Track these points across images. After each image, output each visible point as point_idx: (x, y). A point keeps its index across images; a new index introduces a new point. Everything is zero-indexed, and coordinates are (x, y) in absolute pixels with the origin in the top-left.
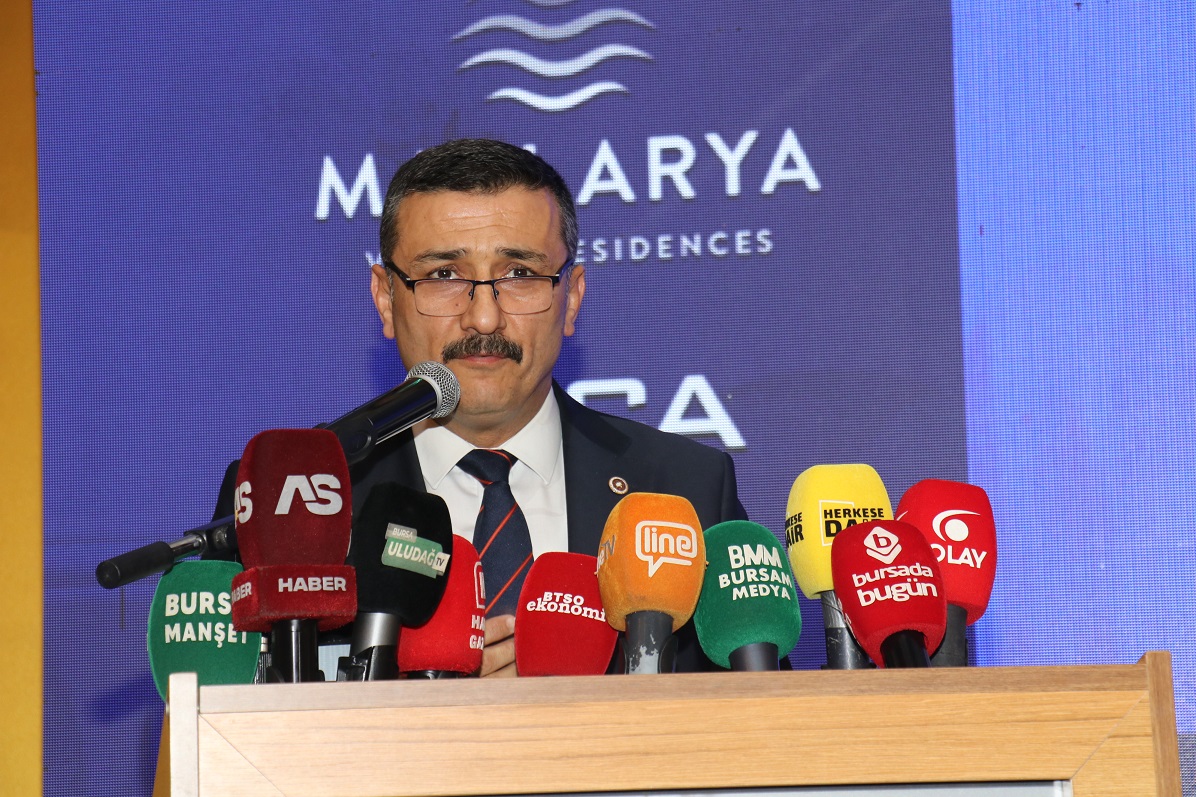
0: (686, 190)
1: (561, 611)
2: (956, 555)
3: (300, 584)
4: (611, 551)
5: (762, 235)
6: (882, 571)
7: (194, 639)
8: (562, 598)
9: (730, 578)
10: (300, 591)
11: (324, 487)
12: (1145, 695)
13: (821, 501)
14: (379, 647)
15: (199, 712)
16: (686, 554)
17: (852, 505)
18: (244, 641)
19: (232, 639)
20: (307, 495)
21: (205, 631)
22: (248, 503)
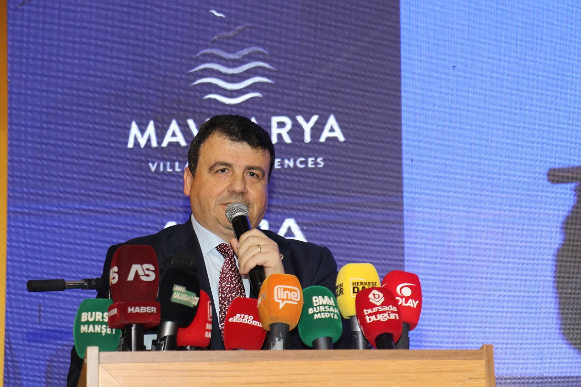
0: (288, 140)
1: (243, 322)
2: (406, 302)
3: (137, 310)
4: (264, 297)
5: (319, 160)
6: (376, 308)
7: (93, 331)
8: (244, 317)
9: (313, 310)
10: (137, 312)
11: (148, 269)
12: (483, 362)
13: (351, 279)
14: (169, 336)
15: (99, 363)
16: (296, 300)
17: (364, 280)
18: (114, 333)
19: (109, 332)
20: (141, 273)
21: (98, 328)
22: (116, 276)
